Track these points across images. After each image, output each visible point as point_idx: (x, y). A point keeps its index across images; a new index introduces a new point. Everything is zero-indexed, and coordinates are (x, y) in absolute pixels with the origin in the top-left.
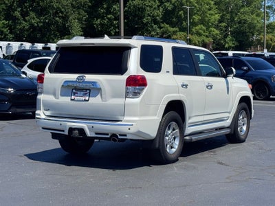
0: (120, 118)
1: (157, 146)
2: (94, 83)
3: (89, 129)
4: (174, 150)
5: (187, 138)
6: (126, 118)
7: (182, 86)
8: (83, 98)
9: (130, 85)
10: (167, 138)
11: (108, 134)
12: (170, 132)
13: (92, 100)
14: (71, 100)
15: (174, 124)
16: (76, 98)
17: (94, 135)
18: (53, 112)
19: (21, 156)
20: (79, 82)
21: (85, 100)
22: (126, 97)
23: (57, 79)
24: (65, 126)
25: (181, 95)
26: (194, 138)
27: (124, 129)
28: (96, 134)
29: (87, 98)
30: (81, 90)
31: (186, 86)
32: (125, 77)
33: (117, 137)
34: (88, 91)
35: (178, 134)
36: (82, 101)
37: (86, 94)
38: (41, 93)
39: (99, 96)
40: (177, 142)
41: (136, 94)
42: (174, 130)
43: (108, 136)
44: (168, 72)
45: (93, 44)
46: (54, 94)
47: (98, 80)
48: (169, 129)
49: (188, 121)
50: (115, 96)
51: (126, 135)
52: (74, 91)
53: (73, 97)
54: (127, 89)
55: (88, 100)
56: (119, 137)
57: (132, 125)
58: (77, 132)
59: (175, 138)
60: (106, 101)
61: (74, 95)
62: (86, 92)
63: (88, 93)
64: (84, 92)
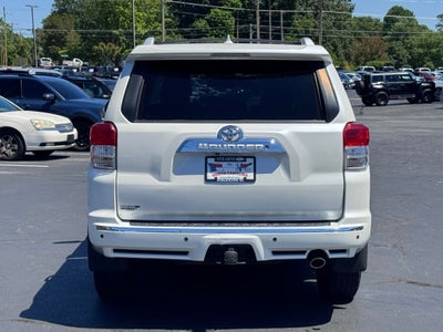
6: (348, 214)
8: (241, 177)
11: (303, 253)
13: (263, 180)
16: (221, 177)
17: (270, 257)
20: (229, 141)
21: (246, 181)
22: (344, 171)
23: (161, 135)
28: (274, 254)
29: (250, 176)
30: (231, 157)
33: (325, 255)
34: (250, 161)
36: (239, 182)
37: (244, 166)
39: (280, 170)
43: (304, 257)
45: (245, 54)
46: (155, 170)
51: (345, 251)
52: (211, 161)
53: (210, 176)
55: (253, 181)
57: (361, 228)
58: (233, 253)
60: (299, 181)
61: (213, 170)
62: (244, 163)
63: (250, 164)
64: (240, 163)
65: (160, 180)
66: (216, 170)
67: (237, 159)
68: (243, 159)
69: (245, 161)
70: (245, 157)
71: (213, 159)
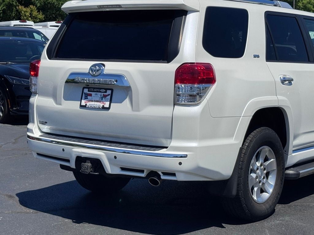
0: (164, 142)
1: (234, 192)
2: (119, 77)
3: (109, 160)
4: (266, 196)
5: (290, 172)
6: (174, 143)
7: (283, 81)
8: (101, 105)
9: (182, 82)
10: (253, 175)
11: (142, 171)
12: (258, 164)
13: (116, 108)
14: (81, 106)
15: (266, 150)
16: (89, 104)
17: (118, 171)
18: (54, 127)
19: (10, 197)
20: (94, 76)
21: (104, 108)
22: (174, 105)
23: (58, 69)
24: (70, 154)
25: (280, 98)
26: (304, 171)
27: (171, 164)
28: (123, 169)
29: (107, 105)
30: (97, 89)
31: (290, 81)
32: (173, 66)
33: (159, 176)
34: (109, 92)
35: (275, 168)
36: (98, 109)
37: (105, 96)
38: (36, 93)
39: (127, 101)
40: (272, 181)
41: (194, 99)
42: (266, 159)
43: (143, 175)
44: (256, 56)
46: (54, 96)
47: (126, 71)
48: (257, 160)
49: (294, 142)
50: (155, 101)
51: (174, 175)
52: (86, 91)
53: (83, 103)
54: (176, 89)
55: (108, 109)
56: (163, 177)
57: (186, 156)
58: (89, 164)
59: (267, 175)
60: (138, 111)
61: (86, 98)
62: (105, 94)
63: (109, 95)
64: (103, 94)
65: (57, 103)
66: (87, 98)
67: (101, 90)
68: (104, 91)
69: (106, 92)
70: (106, 89)
71: (87, 90)
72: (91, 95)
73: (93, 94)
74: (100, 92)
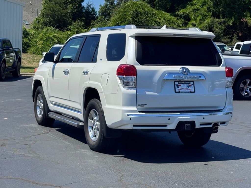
14: (176, 92)
21: (191, 92)
22: (226, 87)
29: (193, 90)
30: (184, 82)
36: (188, 92)
43: (211, 126)
53: (177, 90)
54: (227, 80)
55: (194, 92)
56: (220, 126)
62: (189, 84)
63: (192, 85)
64: (188, 84)
66: (179, 88)
67: (187, 82)
68: (189, 83)
69: (190, 83)
70: (190, 82)
71: (177, 82)
72: (180, 86)
73: (182, 85)
74: (186, 83)
